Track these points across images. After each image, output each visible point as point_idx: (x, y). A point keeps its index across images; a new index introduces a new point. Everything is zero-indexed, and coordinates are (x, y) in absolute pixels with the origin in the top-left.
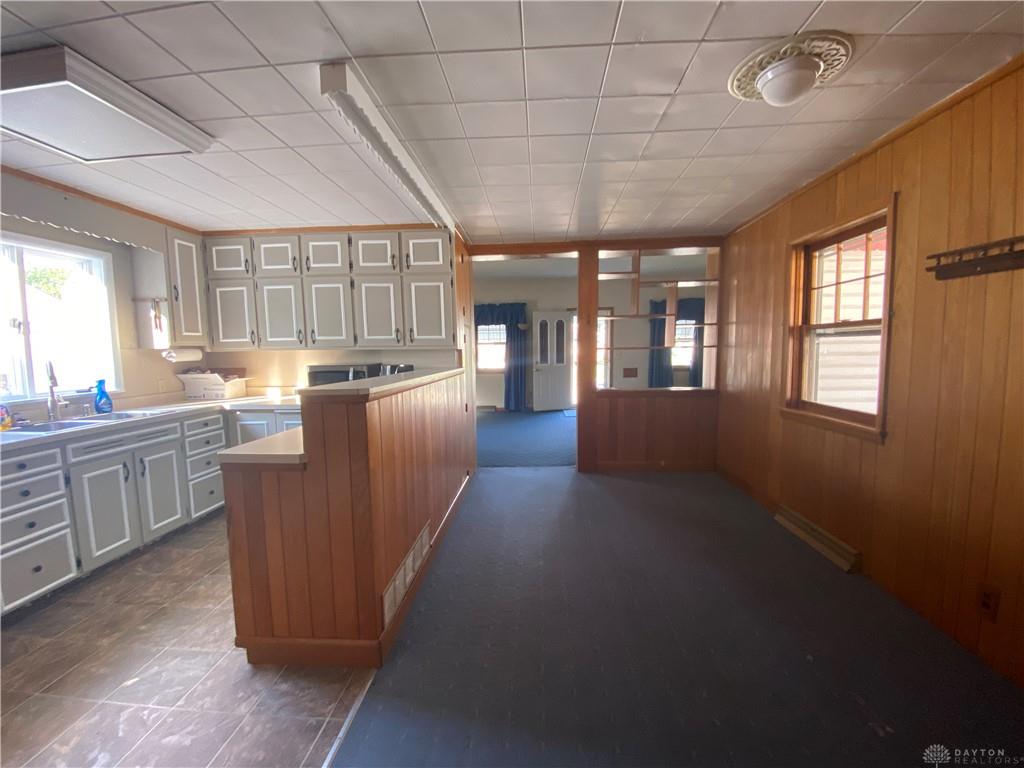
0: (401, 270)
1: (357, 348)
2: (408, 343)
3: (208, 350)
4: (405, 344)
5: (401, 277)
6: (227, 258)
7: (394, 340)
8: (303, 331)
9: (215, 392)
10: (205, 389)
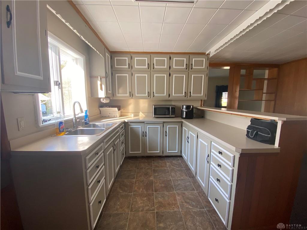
0: (189, 70)
1: (169, 99)
2: (188, 97)
3: (111, 99)
4: (187, 98)
5: (188, 73)
6: (120, 63)
7: (183, 96)
8: (150, 92)
9: (114, 115)
10: (110, 114)
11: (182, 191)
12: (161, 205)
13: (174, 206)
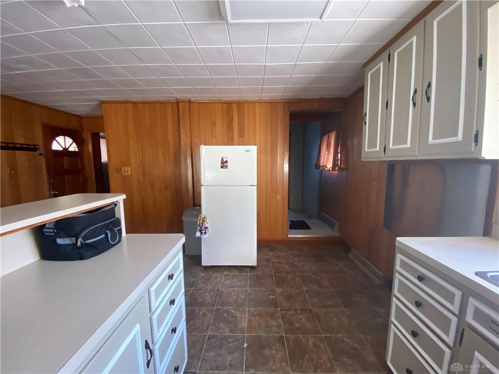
11: (232, 337)
12: (272, 316)
13: (255, 313)
